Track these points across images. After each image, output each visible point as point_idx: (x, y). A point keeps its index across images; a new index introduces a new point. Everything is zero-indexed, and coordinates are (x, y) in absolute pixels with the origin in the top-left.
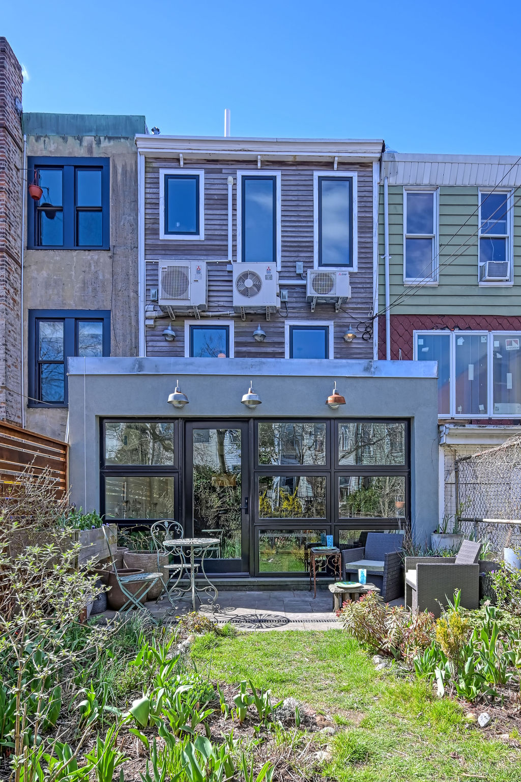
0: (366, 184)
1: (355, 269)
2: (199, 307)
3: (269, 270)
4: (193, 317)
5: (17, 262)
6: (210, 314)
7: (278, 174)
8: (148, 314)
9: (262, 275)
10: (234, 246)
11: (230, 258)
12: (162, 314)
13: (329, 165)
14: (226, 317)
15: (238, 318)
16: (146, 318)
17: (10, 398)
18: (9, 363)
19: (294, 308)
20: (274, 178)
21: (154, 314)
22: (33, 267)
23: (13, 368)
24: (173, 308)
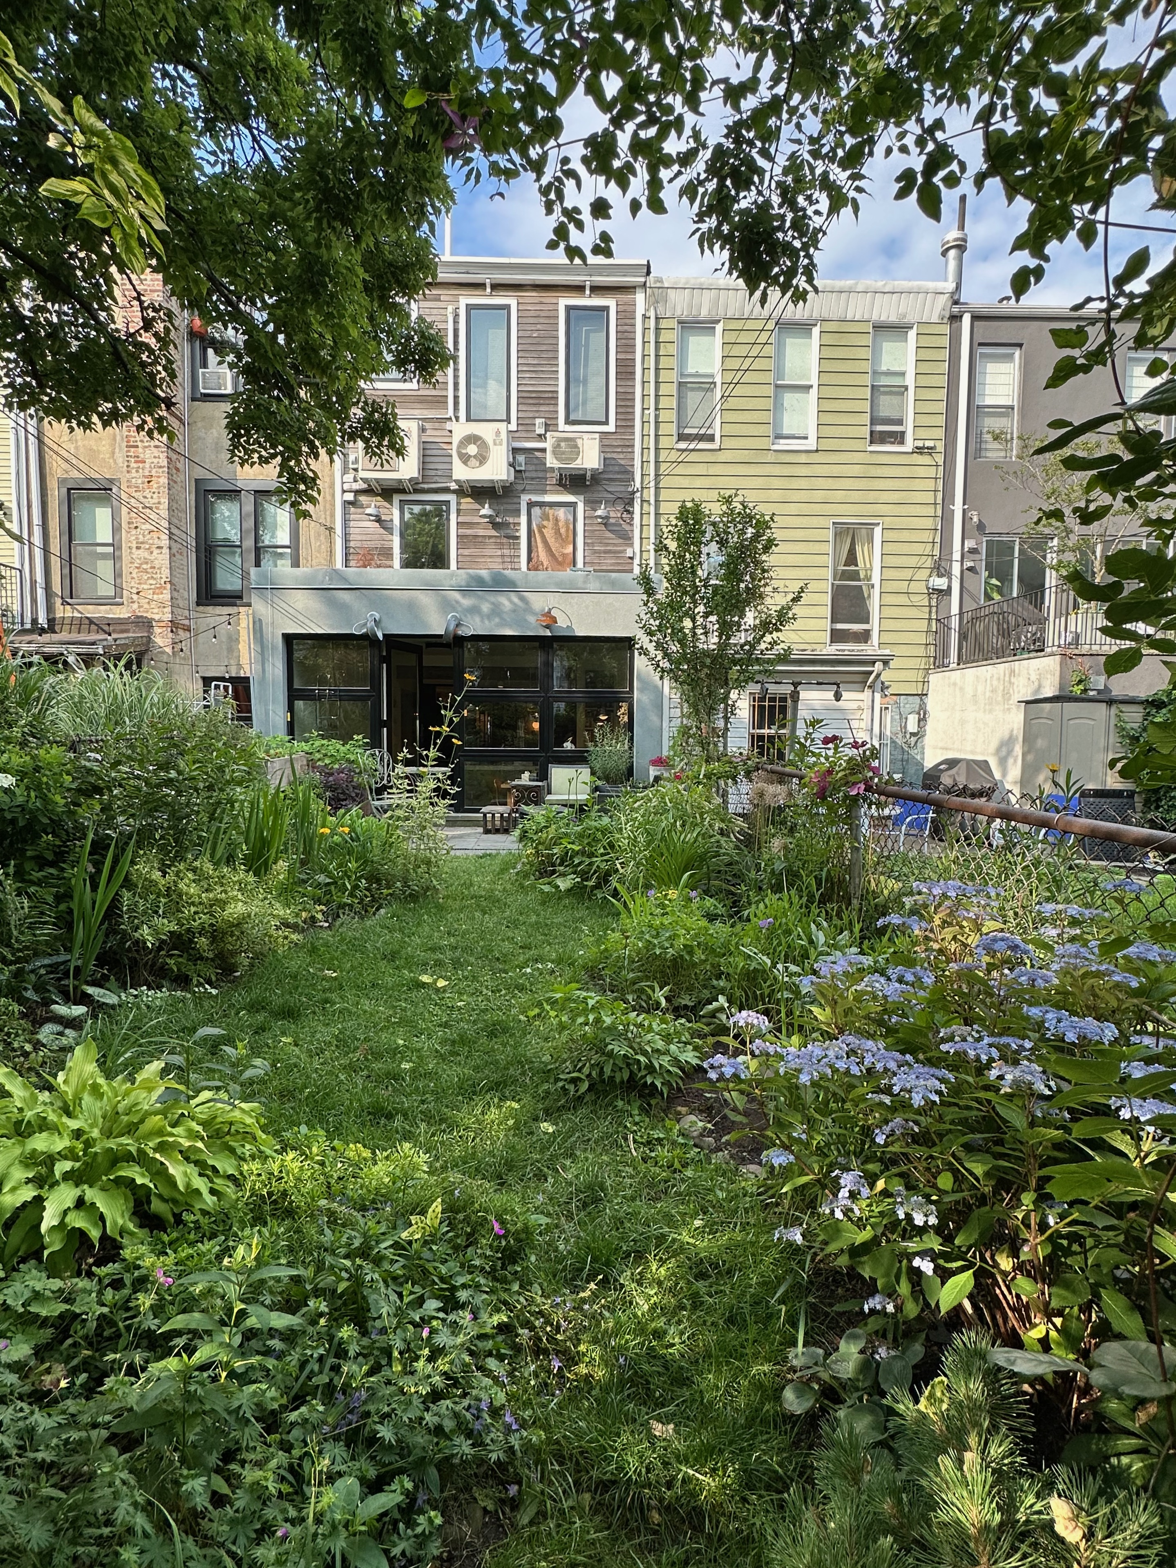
0: (626, 316)
1: (611, 428)
2: (410, 480)
3: (498, 433)
4: (403, 491)
5: (180, 420)
6: (426, 486)
7: (513, 302)
8: (346, 487)
9: (489, 438)
10: (456, 398)
11: (450, 413)
12: (365, 486)
13: (579, 289)
14: (447, 490)
15: (460, 492)
16: (344, 491)
17: (175, 594)
18: (174, 551)
19: (532, 479)
20: (507, 307)
21: (356, 486)
22: (199, 424)
23: (178, 556)
24: (377, 480)
